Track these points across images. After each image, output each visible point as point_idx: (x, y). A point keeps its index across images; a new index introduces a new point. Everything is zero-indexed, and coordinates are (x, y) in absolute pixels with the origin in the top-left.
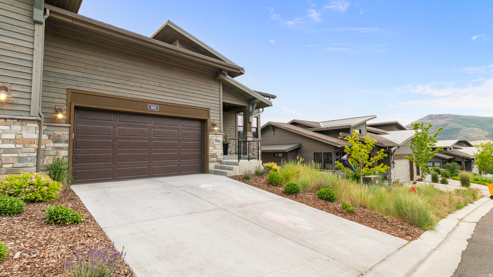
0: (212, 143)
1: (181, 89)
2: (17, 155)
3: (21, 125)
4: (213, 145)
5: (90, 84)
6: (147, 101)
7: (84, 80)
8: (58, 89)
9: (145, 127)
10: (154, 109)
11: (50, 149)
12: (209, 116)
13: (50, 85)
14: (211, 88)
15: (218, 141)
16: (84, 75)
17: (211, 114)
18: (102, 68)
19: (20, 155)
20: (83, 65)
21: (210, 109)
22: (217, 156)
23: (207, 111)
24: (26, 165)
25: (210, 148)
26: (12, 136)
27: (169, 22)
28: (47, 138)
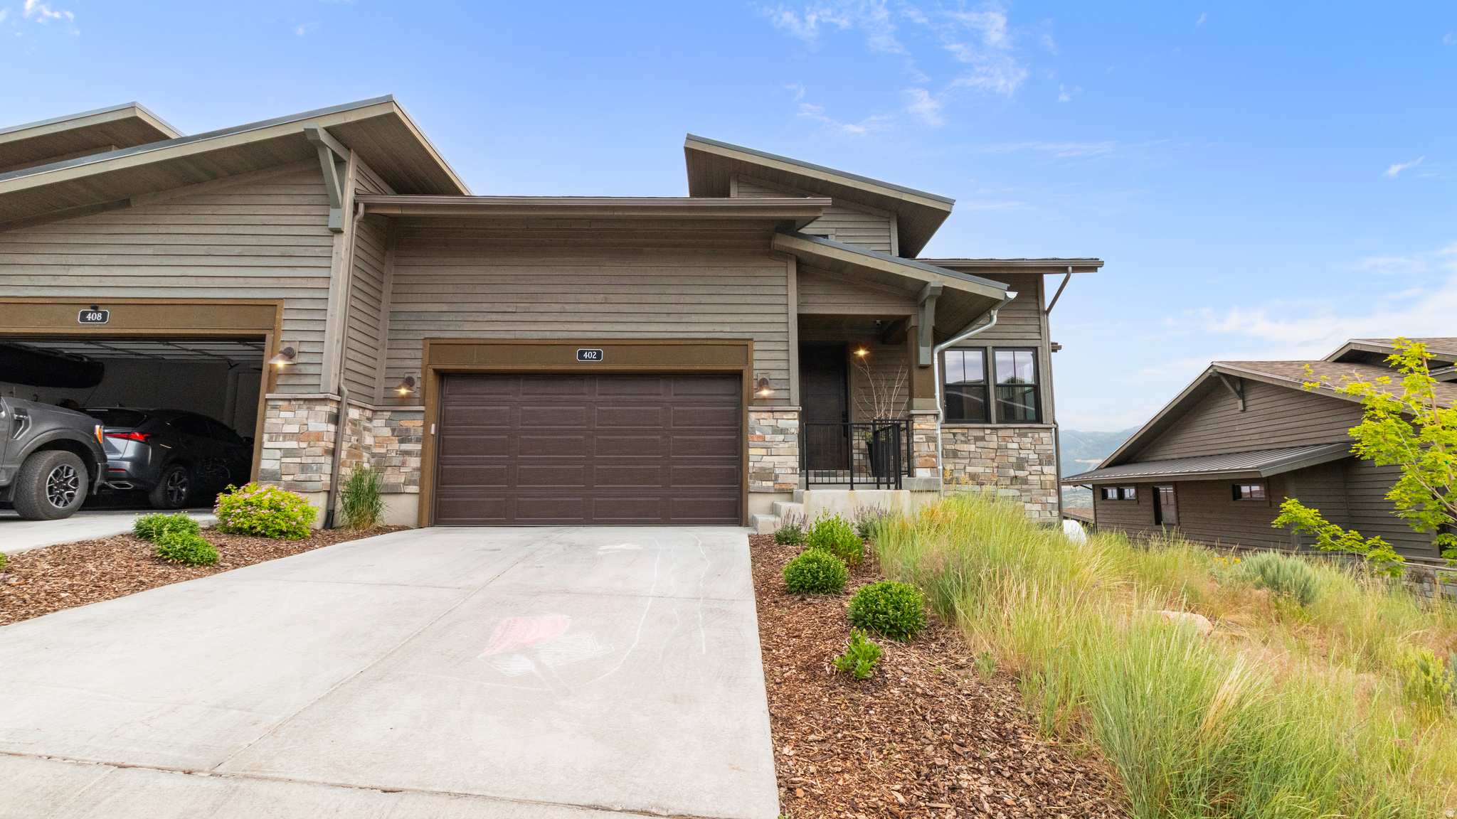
0: (759, 437)
1: (664, 299)
2: (298, 460)
3: (308, 408)
4: (763, 443)
5: (462, 323)
6: (575, 342)
7: (452, 317)
8: (410, 342)
9: (579, 403)
10: (592, 359)
11: (394, 454)
12: (747, 360)
13: (399, 337)
14: (756, 282)
15: (783, 431)
16: (454, 308)
17: (756, 355)
18: (485, 286)
19: (304, 460)
20: (450, 289)
21: (752, 340)
22: (777, 476)
23: (743, 346)
24: (310, 477)
25: (753, 452)
26: (294, 429)
27: (690, 138)
28: (390, 434)
